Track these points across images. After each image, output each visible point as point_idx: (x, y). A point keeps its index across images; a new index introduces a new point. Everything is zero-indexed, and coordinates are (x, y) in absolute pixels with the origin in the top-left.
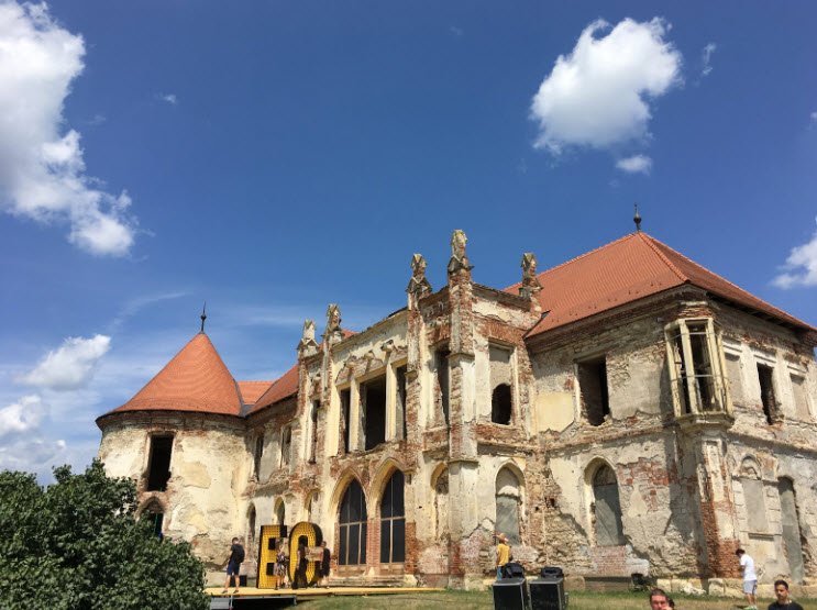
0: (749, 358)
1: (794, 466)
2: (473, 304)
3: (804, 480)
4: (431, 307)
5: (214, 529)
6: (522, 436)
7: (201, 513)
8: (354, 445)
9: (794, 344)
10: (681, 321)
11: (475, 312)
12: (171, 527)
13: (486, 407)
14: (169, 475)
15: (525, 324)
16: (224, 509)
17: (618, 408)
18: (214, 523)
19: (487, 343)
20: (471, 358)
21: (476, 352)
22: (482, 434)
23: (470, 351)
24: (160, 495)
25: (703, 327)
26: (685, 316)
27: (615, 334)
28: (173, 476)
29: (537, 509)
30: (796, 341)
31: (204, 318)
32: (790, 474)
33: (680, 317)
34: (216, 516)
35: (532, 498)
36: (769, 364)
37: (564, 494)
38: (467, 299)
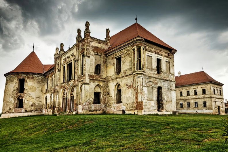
0: (155, 57)
1: (163, 84)
2: (90, 43)
3: (165, 87)
4: (81, 44)
5: (37, 102)
6: (102, 77)
7: (33, 98)
8: (66, 81)
9: (168, 53)
10: (135, 47)
11: (91, 45)
12: (25, 102)
13: (93, 70)
14: (24, 89)
15: (105, 48)
16: (40, 97)
17: (123, 70)
18: (37, 101)
19: (94, 53)
20: (89, 57)
21: (90, 55)
22: (91, 77)
23: (89, 55)
24: (22, 94)
25: (140, 48)
26: (136, 45)
27: (124, 50)
28: (25, 89)
29: (105, 95)
30: (169, 52)
31: (33, 47)
32: (161, 86)
33: (135, 46)
34: (37, 99)
35: (104, 93)
36: (160, 58)
37: (111, 92)
38: (88, 41)
